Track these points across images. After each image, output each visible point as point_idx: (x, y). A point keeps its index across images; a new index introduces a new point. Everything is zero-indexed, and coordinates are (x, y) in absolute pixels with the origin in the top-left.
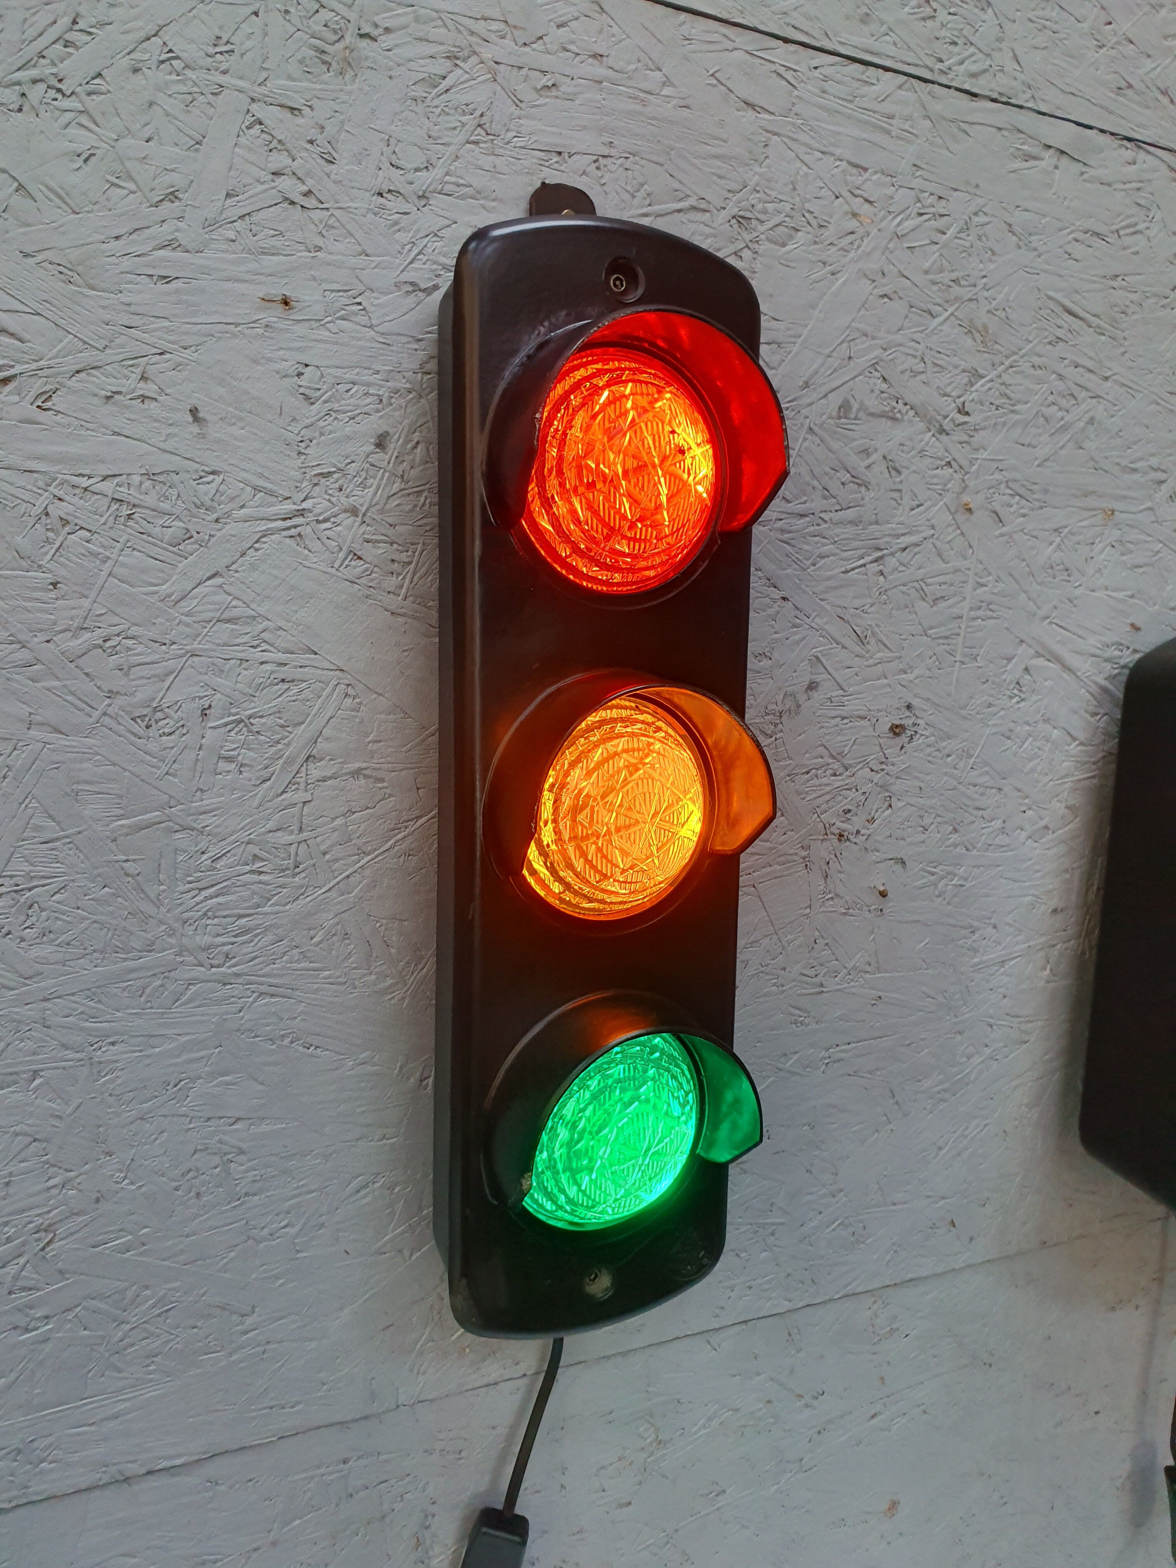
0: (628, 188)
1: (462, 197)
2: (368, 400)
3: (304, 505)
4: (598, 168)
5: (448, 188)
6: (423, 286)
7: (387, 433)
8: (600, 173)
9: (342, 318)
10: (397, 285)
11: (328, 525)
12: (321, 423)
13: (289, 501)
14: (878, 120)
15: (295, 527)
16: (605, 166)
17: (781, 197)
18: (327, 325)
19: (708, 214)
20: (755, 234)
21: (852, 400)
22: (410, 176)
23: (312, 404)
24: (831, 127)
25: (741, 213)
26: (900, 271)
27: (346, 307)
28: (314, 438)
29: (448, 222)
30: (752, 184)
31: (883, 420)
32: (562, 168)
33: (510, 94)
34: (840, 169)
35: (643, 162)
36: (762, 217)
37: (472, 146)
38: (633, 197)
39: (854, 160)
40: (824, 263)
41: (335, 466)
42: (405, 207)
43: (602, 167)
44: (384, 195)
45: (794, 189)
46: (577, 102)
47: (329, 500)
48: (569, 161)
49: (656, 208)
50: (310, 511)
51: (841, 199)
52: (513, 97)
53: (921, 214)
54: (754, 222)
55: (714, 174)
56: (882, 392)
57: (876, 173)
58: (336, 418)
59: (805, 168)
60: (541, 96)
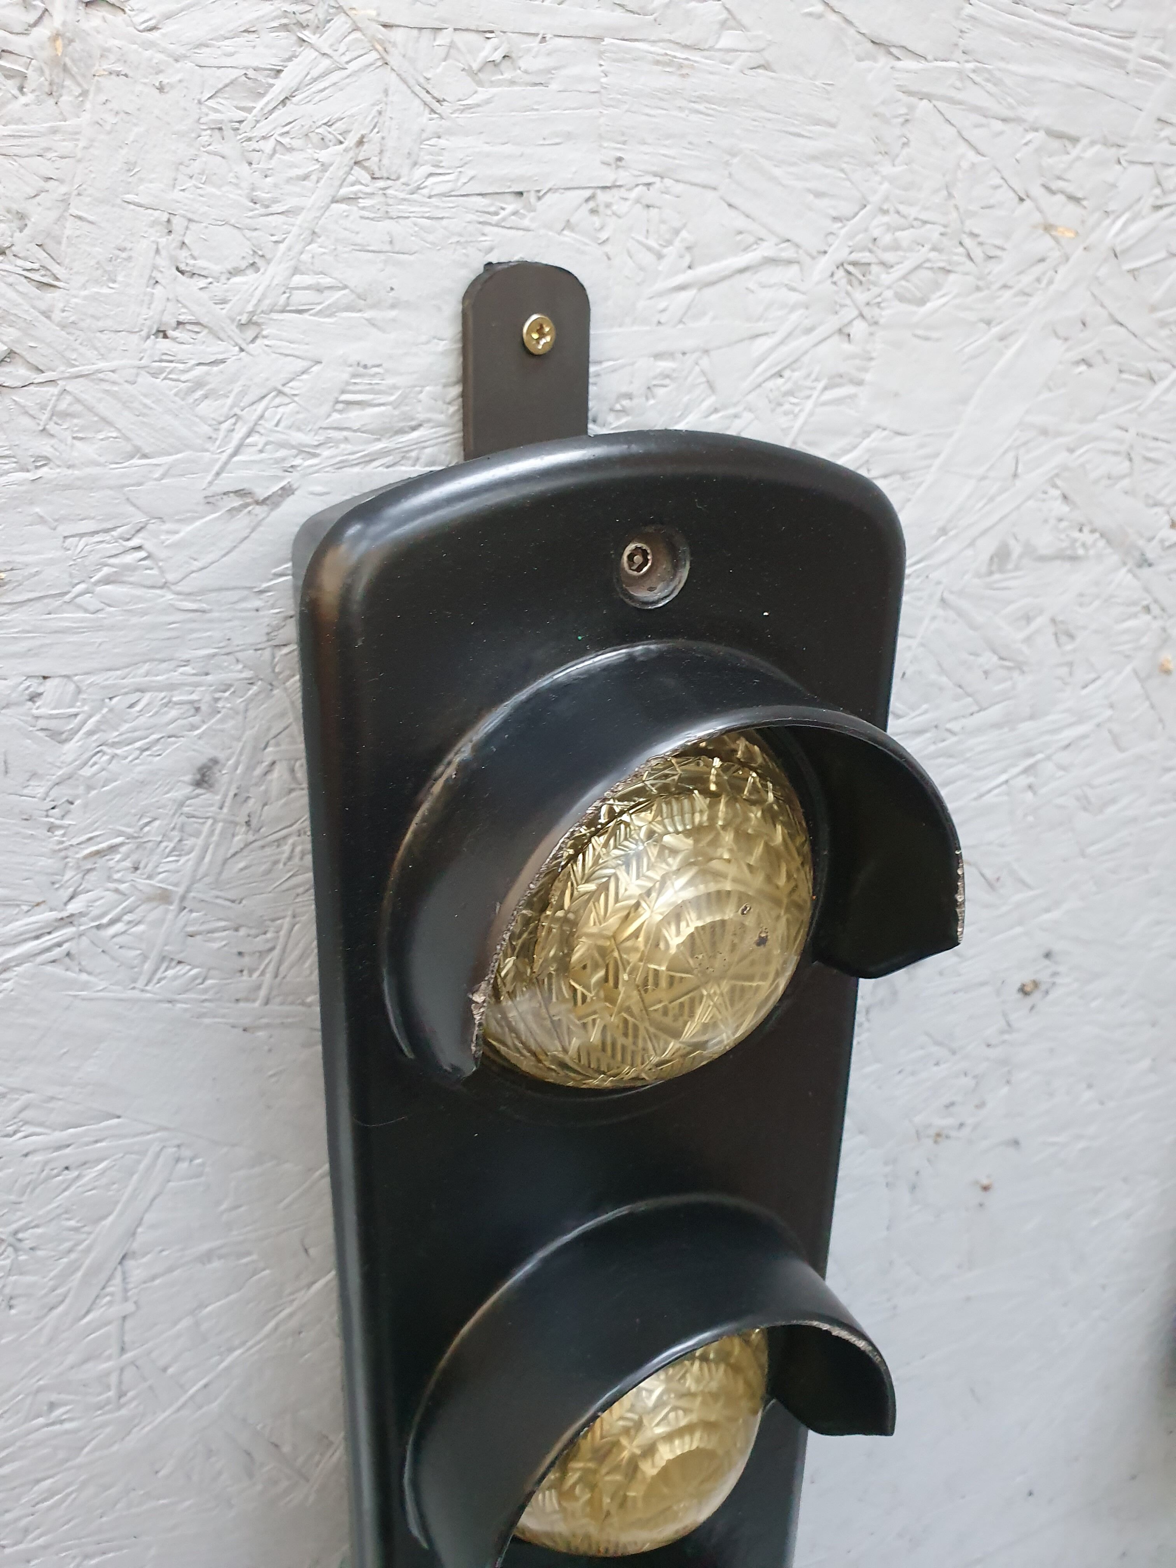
0: (652, 243)
1: (329, 312)
2: (174, 713)
3: (73, 907)
4: (593, 211)
5: (300, 298)
6: (262, 493)
7: (215, 761)
8: (597, 221)
9: (107, 581)
10: (210, 502)
11: (119, 927)
12: (87, 772)
13: (43, 906)
14: (1108, 44)
15: (59, 945)
16: (608, 206)
17: (924, 216)
18: (79, 600)
19: (795, 268)
20: (875, 290)
21: (1012, 542)
22: (218, 289)
23: (63, 742)
24: (1024, 70)
25: (854, 257)
26: (1111, 316)
27: (112, 561)
28: (77, 797)
29: (301, 364)
30: (875, 199)
31: (1058, 563)
32: (526, 223)
33: (417, 89)
34: (1031, 147)
35: (679, 188)
36: (889, 257)
37: (343, 206)
38: (660, 256)
39: (1059, 127)
40: (988, 323)
41: (120, 834)
42: (214, 349)
43: (601, 209)
44: (170, 333)
45: (950, 196)
46: (554, 86)
47: (117, 891)
48: (540, 205)
49: (702, 271)
50: (82, 914)
51: (1028, 203)
52: (423, 94)
53: (1158, 208)
54: (875, 269)
55: (809, 191)
56: (1060, 520)
57: (1093, 143)
58: (114, 756)
59: (971, 155)
60: (480, 83)
